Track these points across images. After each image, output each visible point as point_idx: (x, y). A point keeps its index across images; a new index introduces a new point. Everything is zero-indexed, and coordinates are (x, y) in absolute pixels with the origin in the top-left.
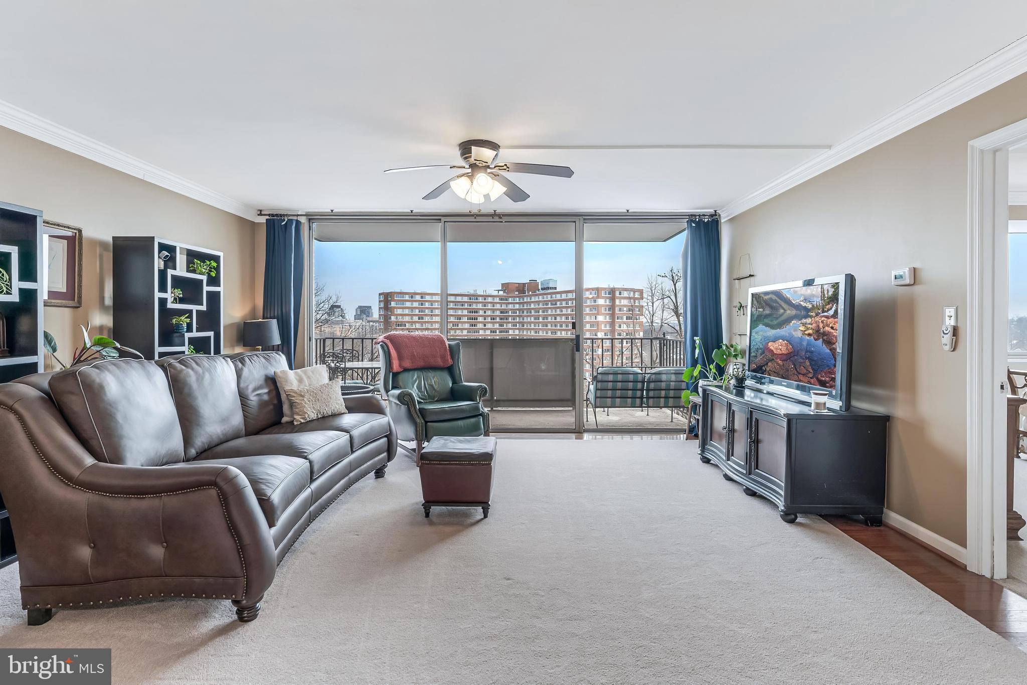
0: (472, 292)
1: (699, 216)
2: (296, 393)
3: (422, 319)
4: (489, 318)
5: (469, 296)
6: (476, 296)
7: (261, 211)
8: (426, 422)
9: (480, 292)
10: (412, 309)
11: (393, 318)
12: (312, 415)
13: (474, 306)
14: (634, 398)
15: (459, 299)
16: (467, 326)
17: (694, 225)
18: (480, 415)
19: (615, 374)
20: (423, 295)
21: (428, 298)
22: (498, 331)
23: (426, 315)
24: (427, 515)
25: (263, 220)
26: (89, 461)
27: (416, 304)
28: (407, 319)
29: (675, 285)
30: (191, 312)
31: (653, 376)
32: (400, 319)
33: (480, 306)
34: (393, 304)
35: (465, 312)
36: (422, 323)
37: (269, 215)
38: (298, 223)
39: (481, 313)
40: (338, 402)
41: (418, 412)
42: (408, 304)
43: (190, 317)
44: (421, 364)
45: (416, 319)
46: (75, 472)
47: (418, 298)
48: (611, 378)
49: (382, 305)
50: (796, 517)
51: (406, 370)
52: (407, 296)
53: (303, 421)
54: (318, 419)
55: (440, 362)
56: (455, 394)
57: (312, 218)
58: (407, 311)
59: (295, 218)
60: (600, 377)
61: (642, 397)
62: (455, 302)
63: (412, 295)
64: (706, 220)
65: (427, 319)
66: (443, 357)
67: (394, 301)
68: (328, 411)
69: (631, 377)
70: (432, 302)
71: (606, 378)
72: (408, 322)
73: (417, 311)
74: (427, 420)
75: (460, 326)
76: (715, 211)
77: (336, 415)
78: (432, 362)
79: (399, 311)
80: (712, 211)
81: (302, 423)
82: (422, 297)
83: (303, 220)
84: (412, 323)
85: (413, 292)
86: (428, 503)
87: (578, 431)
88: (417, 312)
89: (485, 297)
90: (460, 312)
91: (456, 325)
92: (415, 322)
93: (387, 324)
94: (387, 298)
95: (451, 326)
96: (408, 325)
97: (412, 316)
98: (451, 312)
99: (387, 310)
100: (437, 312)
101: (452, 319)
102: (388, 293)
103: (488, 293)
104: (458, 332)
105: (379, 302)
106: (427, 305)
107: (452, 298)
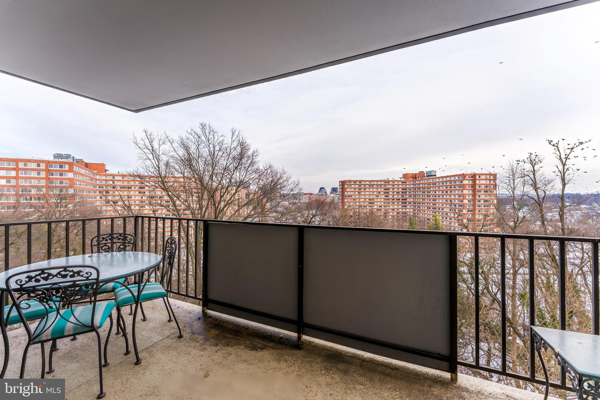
0: (386, 179)
3: (360, 193)
5: (385, 181)
9: (391, 179)
10: (355, 188)
11: (346, 193)
13: (387, 186)
15: (379, 183)
16: (383, 197)
20: (360, 181)
21: (363, 183)
22: (401, 199)
23: (362, 191)
27: (357, 186)
28: (353, 193)
29: (533, 167)
32: (349, 193)
33: (390, 186)
34: (346, 186)
35: (382, 190)
36: (360, 196)
39: (391, 190)
42: (353, 186)
45: (357, 193)
47: (358, 183)
49: (341, 187)
58: (352, 190)
62: (377, 185)
63: (355, 182)
65: (363, 193)
67: (346, 185)
75: (380, 197)
79: (349, 190)
82: (360, 183)
85: (356, 180)
88: (357, 190)
89: (393, 181)
90: (379, 190)
91: (377, 196)
92: (357, 195)
93: (343, 196)
94: (343, 183)
95: (375, 197)
96: (353, 197)
97: (355, 192)
98: (375, 190)
99: (343, 189)
100: (368, 190)
101: (375, 193)
102: (343, 181)
103: (395, 179)
104: (379, 200)
105: (340, 185)
106: (362, 186)
107: (375, 183)
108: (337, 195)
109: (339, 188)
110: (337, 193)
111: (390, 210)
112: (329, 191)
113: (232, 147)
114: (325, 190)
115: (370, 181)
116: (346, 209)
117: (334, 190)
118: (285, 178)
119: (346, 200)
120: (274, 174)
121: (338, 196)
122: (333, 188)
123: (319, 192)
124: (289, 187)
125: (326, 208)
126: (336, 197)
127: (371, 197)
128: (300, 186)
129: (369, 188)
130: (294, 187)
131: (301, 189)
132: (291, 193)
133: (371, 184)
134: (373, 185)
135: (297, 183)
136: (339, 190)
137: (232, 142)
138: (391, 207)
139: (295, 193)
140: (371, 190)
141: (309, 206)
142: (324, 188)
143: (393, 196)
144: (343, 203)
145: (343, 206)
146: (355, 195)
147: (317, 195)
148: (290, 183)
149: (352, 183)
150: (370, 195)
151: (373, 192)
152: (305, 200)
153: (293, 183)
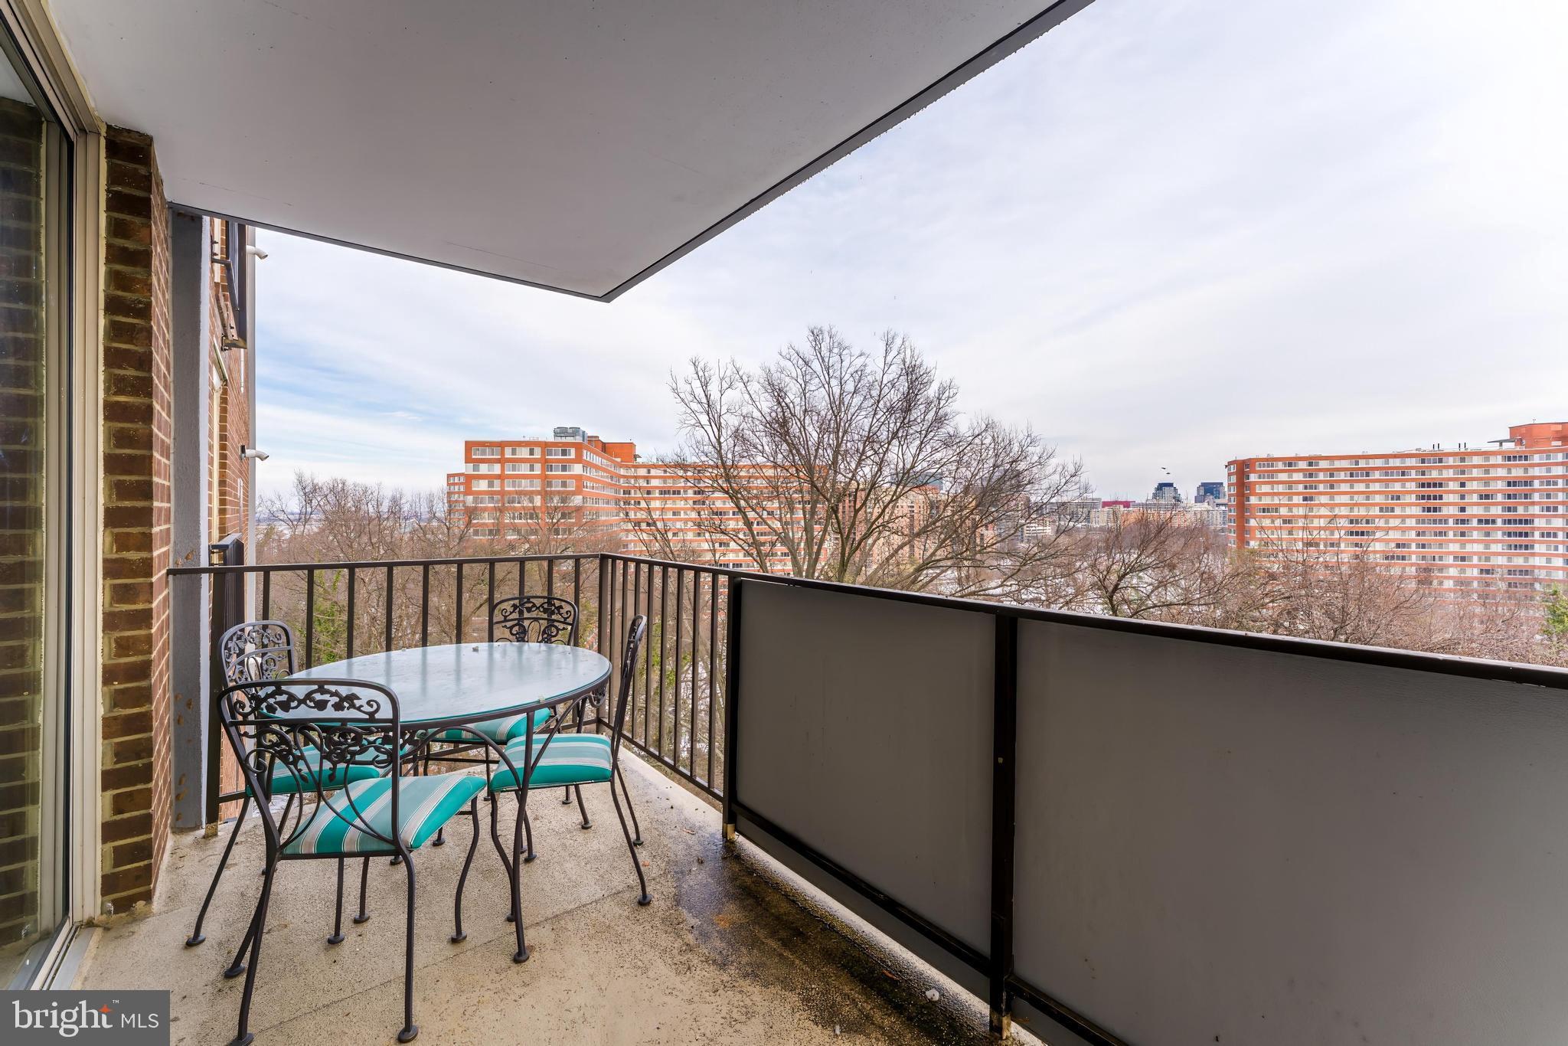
0: (1427, 447)
3: (1311, 499)
5: (1423, 457)
6: (1439, 457)
9: (1449, 446)
10: (1290, 484)
11: (1253, 500)
13: (1435, 474)
15: (1393, 463)
16: (1416, 511)
20: (1312, 460)
21: (1323, 464)
23: (1321, 493)
27: (1298, 477)
28: (1281, 500)
32: (1267, 500)
33: (1450, 473)
34: (1253, 478)
35: (1411, 486)
36: (1310, 507)
39: (1453, 486)
42: (1283, 477)
45: (1297, 500)
47: (1303, 465)
49: (1234, 479)
52: (1280, 463)
58: (1280, 488)
62: (1386, 470)
63: (1290, 462)
67: (1255, 472)
70: (1332, 472)
73: (1301, 486)
75: (1398, 511)
79: (1266, 489)
82: (1310, 464)
85: (1293, 455)
88: (1300, 488)
89: (1463, 456)
90: (1397, 487)
91: (1388, 509)
92: (1298, 505)
93: (1242, 509)
94: (1242, 469)
95: (1376, 511)
96: (1283, 511)
97: (1290, 496)
98: (1376, 487)
99: (1243, 487)
100: (1344, 487)
101: (1378, 499)
102: (1244, 462)
103: (1471, 447)
104: (1394, 523)
105: (1230, 475)
106: (1321, 476)
107: (1379, 463)
108: (1218, 505)
109: (1226, 485)
110: (1218, 501)
111: (1450, 560)
112: (1188, 492)
113: (885, 382)
114: (1175, 489)
115: (1356, 458)
116: (1253, 552)
117: (1209, 490)
118: (1036, 458)
119: (1253, 523)
120: (1001, 446)
121: (1223, 508)
122: (1203, 485)
123: (1155, 496)
124: (1045, 484)
125: (1175, 545)
126: (1217, 514)
127: (1363, 512)
128: (1083, 478)
129: (1352, 483)
130: (1063, 481)
131: (1086, 489)
132: (1053, 500)
133: (1359, 468)
134: (1368, 472)
135: (1072, 470)
136: (1226, 489)
137: (886, 368)
138: (1454, 547)
139: (1065, 499)
140: (1361, 487)
141: (1114, 540)
142: (1171, 485)
143: (1463, 510)
144: (1243, 532)
145: (1242, 541)
146: (1290, 507)
147: (1146, 506)
148: (1049, 470)
149: (1280, 466)
150: (1352, 506)
151: (1368, 495)
152: (1101, 519)
153: (1059, 469)
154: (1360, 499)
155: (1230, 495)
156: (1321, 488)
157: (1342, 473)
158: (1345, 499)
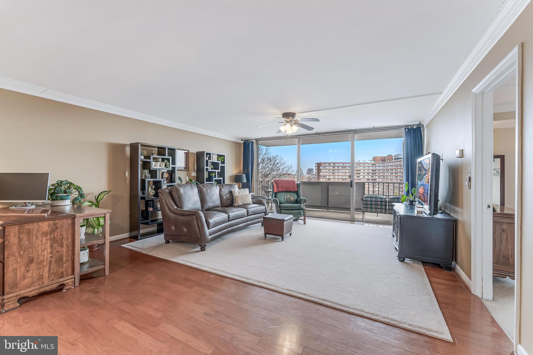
1: (411, 126)
2: (237, 197)
3: (334, 174)
4: (366, 173)
6: (360, 164)
7: (242, 139)
8: (280, 210)
9: (362, 161)
11: (321, 174)
12: (241, 204)
13: (359, 168)
14: (381, 209)
17: (407, 130)
18: (302, 209)
19: (371, 198)
20: (334, 163)
21: (336, 165)
22: (370, 180)
24: (265, 237)
25: (242, 142)
26: (176, 207)
27: (331, 168)
28: (327, 174)
30: (215, 172)
31: (391, 200)
32: (324, 174)
33: (361, 168)
34: (321, 168)
36: (334, 176)
37: (244, 140)
38: (252, 142)
39: (362, 171)
40: (249, 200)
41: (279, 206)
43: (215, 174)
44: (285, 190)
45: (331, 174)
46: (172, 209)
47: (332, 165)
48: (369, 199)
50: (404, 260)
51: (280, 192)
52: (327, 164)
53: (238, 205)
54: (242, 205)
55: (292, 190)
56: (297, 202)
57: (257, 140)
59: (251, 141)
60: (364, 199)
61: (386, 209)
63: (329, 164)
64: (415, 127)
65: (337, 174)
66: (294, 188)
67: (322, 166)
68: (246, 203)
69: (379, 200)
70: (338, 167)
71: (367, 199)
72: (328, 175)
73: (332, 170)
74: (281, 209)
76: (420, 123)
77: (248, 204)
78: (290, 189)
79: (324, 171)
80: (418, 123)
81: (237, 206)
82: (334, 165)
83: (254, 141)
84: (329, 176)
85: (330, 162)
86: (266, 234)
87: (352, 220)
89: (364, 163)
94: (319, 165)
96: (327, 177)
97: (329, 173)
99: (319, 170)
100: (341, 171)
102: (319, 163)
103: (366, 162)
105: (316, 167)
106: (336, 168)
109: (315, 169)
110: (312, 174)
115: (343, 163)
117: (310, 171)
121: (314, 176)
122: (309, 169)
127: (344, 177)
129: (342, 169)
133: (344, 166)
140: (344, 171)
150: (342, 176)
154: (344, 174)
155: (316, 172)
156: (336, 171)
157: (340, 167)
158: (341, 174)
